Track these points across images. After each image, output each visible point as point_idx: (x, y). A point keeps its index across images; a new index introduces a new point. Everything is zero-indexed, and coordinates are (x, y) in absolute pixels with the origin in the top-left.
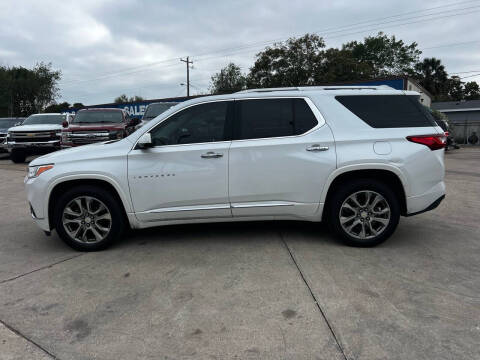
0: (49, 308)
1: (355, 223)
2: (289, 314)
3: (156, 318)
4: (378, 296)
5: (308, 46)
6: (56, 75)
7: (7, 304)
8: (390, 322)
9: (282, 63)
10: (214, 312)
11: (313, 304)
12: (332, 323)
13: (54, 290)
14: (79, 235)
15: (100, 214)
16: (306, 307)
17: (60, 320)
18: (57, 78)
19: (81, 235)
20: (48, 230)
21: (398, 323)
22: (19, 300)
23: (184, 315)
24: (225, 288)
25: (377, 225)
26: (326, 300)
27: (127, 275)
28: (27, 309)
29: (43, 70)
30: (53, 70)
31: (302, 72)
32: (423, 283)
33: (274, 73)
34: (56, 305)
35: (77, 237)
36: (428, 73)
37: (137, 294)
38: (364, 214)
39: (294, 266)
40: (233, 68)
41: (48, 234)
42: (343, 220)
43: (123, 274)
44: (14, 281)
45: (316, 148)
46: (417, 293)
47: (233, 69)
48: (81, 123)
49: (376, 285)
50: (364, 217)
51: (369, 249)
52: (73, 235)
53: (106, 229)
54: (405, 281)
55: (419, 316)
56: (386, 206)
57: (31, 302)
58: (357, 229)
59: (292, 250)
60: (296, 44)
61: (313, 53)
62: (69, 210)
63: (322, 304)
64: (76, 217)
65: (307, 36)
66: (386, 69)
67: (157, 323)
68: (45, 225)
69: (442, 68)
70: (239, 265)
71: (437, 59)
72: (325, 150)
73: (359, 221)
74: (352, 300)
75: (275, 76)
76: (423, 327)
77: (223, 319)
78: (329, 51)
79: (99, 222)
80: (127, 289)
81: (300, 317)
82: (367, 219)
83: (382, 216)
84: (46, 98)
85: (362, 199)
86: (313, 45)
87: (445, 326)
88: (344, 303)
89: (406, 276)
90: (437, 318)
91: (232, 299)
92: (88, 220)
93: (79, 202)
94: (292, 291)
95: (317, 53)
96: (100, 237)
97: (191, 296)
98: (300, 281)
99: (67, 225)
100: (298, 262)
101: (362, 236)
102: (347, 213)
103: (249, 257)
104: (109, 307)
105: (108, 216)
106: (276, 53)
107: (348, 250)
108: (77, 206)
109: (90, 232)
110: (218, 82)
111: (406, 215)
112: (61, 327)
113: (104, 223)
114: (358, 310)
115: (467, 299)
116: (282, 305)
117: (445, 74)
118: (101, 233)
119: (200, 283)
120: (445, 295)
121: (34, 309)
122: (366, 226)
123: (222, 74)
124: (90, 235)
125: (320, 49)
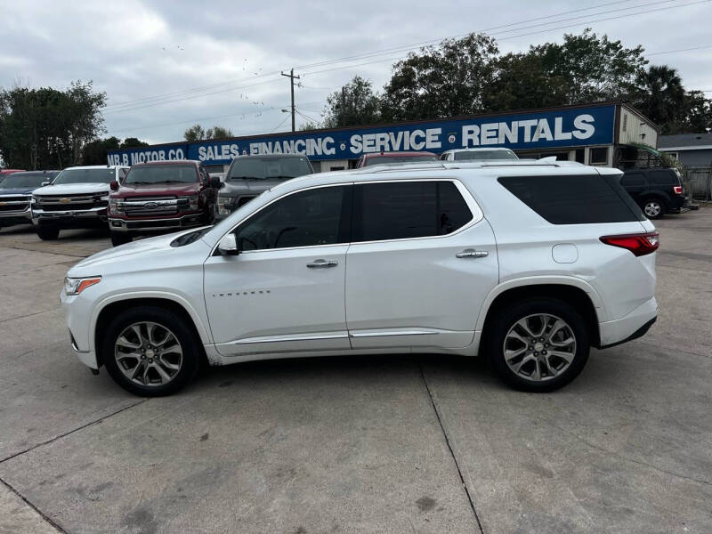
0: (100, 488)
1: (526, 359)
2: (426, 504)
3: (245, 507)
4: (550, 475)
5: (472, 52)
6: (99, 100)
7: (42, 484)
8: (564, 518)
9: (434, 78)
10: (324, 499)
11: (460, 488)
12: (484, 520)
13: (106, 461)
14: (139, 374)
15: (167, 346)
16: (450, 495)
17: (115, 509)
18: (100, 103)
19: (142, 375)
20: (95, 367)
21: (574, 520)
22: (60, 477)
23: (282, 503)
24: (339, 460)
25: (556, 361)
26: (478, 482)
27: (205, 437)
28: (70, 490)
29: (80, 92)
30: (94, 91)
31: (463, 90)
32: (615, 455)
33: (421, 92)
34: (109, 484)
35: (135, 377)
36: (655, 88)
37: (219, 469)
38: (539, 347)
39: (437, 424)
40: (360, 84)
41: (95, 372)
42: (509, 354)
43: (199, 435)
44: (52, 445)
45: (470, 254)
46: (606, 470)
47: (360, 87)
48: (136, 184)
49: (550, 459)
50: (538, 350)
51: (546, 396)
52: (129, 374)
53: (175, 367)
54: (592, 451)
55: (604, 508)
56: (570, 336)
57: (76, 479)
58: (529, 367)
59: (435, 398)
60: (454, 48)
61: (480, 62)
62: (122, 341)
63: (472, 489)
64: (134, 350)
65: (472, 37)
66: (593, 83)
67: (245, 516)
68: (91, 360)
69: (677, 81)
70: (360, 423)
71: (670, 67)
72: (481, 256)
73: (531, 356)
74: (515, 482)
75: (423, 97)
76: (609, 527)
77: (335, 509)
78: (504, 60)
79: (165, 357)
80: (204, 460)
81: (441, 509)
82: (544, 352)
83: (565, 349)
84: (85, 134)
85: (535, 325)
86: (480, 50)
87: (640, 525)
88: (503, 487)
89: (593, 442)
90: (629, 511)
91: (348, 479)
92: (150, 353)
93: (136, 329)
94: (432, 467)
95: (486, 62)
96: (167, 378)
97: (293, 472)
98: (445, 451)
99: (121, 361)
100: (443, 417)
101: (536, 376)
102: (514, 345)
103: (375, 410)
104: (180, 490)
105: (177, 349)
106: (425, 62)
107: (515, 396)
108: (135, 335)
109: (153, 370)
110: (337, 107)
111: (600, 347)
112: (117, 520)
113: (173, 358)
114: (521, 499)
115: (676, 480)
116: (416, 491)
117: (681, 90)
118: (168, 371)
119: (304, 453)
120: (645, 474)
121: (80, 491)
122: (541, 363)
123: (344, 94)
124: (153, 374)
125: (492, 56)
